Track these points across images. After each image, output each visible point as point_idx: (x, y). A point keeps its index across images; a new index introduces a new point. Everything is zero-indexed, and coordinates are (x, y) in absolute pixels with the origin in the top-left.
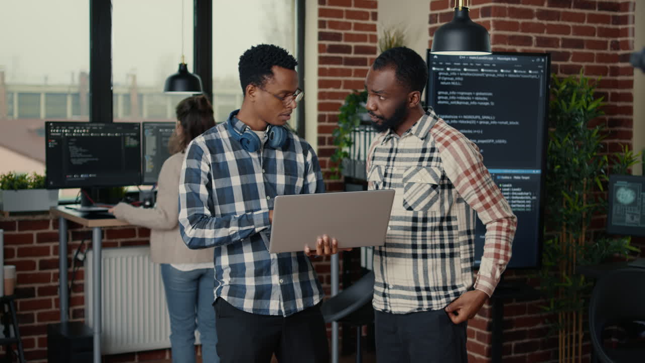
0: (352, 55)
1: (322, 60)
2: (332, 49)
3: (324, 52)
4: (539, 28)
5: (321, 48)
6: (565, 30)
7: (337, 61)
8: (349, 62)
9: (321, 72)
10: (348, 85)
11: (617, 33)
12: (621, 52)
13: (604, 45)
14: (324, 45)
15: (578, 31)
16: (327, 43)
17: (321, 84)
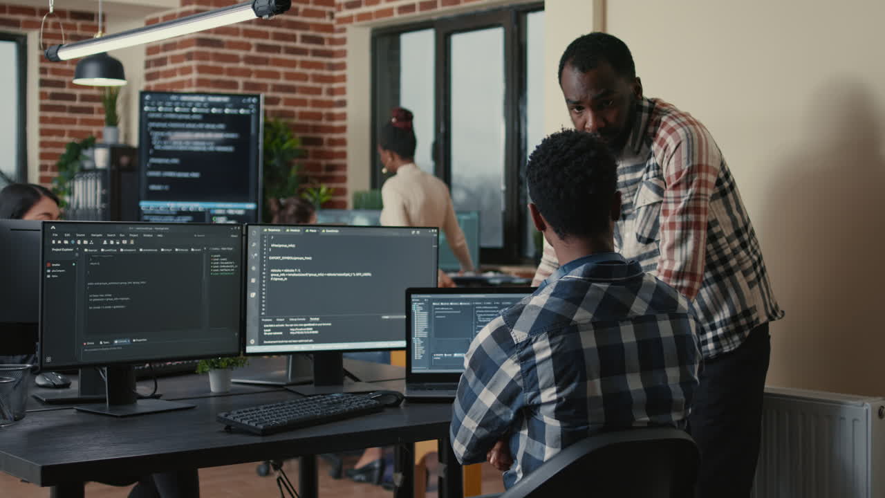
0: (77, 103)
1: (43, 108)
2: (55, 96)
3: (46, 98)
4: (246, 73)
5: (43, 96)
6: (275, 75)
7: (61, 109)
8: (74, 110)
9: (43, 120)
10: (72, 133)
11: (331, 79)
12: (336, 98)
13: (318, 91)
14: (46, 93)
15: (289, 76)
16: (49, 90)
17: (43, 133)
